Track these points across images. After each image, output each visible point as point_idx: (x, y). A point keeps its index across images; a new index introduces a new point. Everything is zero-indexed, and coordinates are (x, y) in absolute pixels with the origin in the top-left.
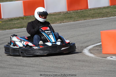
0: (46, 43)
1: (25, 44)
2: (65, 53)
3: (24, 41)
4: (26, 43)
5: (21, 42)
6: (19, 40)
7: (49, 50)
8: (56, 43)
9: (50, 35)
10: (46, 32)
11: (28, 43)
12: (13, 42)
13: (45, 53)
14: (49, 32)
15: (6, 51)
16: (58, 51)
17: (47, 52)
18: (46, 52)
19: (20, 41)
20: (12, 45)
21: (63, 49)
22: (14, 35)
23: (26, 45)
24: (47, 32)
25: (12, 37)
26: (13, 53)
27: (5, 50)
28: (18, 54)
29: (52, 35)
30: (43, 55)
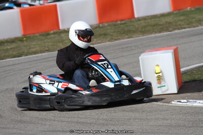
0: (103, 84)
1: (62, 87)
2: (138, 99)
3: (59, 82)
4: (63, 85)
5: (53, 84)
6: (48, 82)
7: (110, 96)
8: (122, 83)
9: (108, 68)
10: (99, 63)
11: (67, 85)
12: (35, 84)
13: (104, 101)
14: (104, 64)
15: (22, 102)
16: (126, 97)
17: (106, 100)
18: (104, 99)
19: (50, 83)
20: (35, 90)
21: (134, 92)
22: (36, 72)
23: (63, 89)
24: (102, 64)
25: (31, 76)
26: (38, 106)
27: (20, 101)
28: (48, 106)
29: (112, 68)
30: (100, 104)
